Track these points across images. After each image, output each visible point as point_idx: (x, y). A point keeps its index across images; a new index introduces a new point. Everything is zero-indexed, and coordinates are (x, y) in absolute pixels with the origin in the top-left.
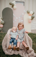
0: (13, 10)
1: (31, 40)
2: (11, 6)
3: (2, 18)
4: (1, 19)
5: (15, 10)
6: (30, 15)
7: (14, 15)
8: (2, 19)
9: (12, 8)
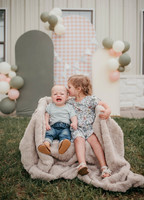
0: (53, 40)
1: (119, 128)
2: (47, 24)
3: (16, 67)
4: (12, 69)
5: (60, 37)
6: (115, 54)
7: (56, 54)
8: (16, 71)
9: (49, 33)
